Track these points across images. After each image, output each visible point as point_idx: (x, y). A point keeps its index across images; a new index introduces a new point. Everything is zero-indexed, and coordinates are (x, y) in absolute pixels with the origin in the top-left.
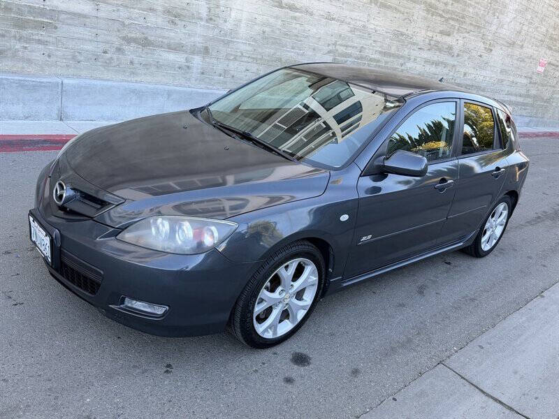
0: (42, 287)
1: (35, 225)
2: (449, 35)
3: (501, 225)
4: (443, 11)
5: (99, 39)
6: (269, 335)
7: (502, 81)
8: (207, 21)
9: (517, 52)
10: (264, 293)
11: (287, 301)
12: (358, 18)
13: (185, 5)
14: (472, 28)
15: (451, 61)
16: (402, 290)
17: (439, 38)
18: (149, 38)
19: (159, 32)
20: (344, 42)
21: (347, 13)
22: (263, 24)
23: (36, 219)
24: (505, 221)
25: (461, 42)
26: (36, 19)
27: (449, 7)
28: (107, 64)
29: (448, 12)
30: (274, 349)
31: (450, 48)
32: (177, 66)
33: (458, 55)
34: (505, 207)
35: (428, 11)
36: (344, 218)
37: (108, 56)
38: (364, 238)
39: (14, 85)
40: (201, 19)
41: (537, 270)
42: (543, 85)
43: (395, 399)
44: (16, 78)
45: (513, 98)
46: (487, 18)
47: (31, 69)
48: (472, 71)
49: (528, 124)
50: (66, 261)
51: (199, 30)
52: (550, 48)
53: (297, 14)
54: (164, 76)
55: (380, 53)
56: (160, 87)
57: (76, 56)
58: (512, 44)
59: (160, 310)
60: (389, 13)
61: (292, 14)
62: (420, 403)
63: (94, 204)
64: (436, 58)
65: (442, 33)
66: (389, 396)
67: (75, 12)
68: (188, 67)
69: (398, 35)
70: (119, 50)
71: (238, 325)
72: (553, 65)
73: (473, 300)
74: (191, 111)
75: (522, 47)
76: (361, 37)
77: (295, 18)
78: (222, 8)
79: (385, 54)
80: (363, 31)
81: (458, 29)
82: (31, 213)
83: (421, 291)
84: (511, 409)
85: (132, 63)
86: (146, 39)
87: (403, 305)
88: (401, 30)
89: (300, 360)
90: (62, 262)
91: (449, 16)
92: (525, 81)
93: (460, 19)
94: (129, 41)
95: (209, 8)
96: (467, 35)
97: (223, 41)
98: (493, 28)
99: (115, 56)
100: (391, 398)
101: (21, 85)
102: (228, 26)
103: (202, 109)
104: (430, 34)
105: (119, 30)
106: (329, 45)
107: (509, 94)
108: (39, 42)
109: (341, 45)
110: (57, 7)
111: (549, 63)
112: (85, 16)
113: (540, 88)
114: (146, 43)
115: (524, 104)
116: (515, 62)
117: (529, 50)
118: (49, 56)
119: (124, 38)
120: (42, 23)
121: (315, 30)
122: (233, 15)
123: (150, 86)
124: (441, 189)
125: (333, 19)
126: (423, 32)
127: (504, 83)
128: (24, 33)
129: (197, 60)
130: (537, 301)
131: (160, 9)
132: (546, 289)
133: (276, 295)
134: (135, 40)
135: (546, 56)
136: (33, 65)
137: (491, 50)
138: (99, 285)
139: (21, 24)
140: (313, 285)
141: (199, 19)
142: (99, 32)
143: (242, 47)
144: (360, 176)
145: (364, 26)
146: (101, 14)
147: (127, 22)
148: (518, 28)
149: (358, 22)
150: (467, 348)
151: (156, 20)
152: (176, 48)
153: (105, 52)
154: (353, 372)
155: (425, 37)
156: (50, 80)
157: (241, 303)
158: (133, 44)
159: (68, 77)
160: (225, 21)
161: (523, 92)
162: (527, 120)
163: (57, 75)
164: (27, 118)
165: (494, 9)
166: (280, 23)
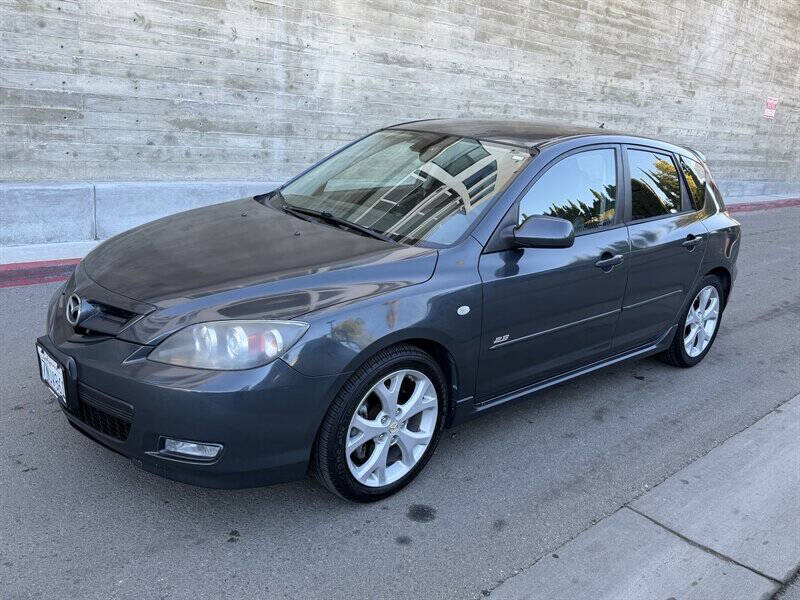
0: (64, 447)
1: (44, 356)
2: (629, 78)
3: (712, 319)
4: (616, 46)
5: (141, 126)
6: (374, 482)
7: (716, 134)
8: (286, 90)
9: (732, 92)
10: (358, 421)
11: (394, 433)
12: (496, 67)
13: (254, 72)
14: (661, 65)
15: (636, 113)
16: (572, 415)
17: (615, 83)
18: (210, 119)
19: (221, 110)
20: (479, 102)
21: (479, 61)
22: (364, 87)
23: (46, 349)
24: (717, 313)
25: (648, 85)
26: (54, 108)
27: (624, 40)
28: (155, 158)
29: (623, 46)
30: (383, 503)
31: (634, 95)
32: (252, 153)
33: (646, 104)
34: (713, 292)
35: (594, 48)
36: (464, 310)
37: (154, 148)
38: (498, 340)
39: (29, 197)
40: (277, 88)
41: (772, 378)
42: (776, 135)
43: (555, 556)
44: (32, 187)
45: (736, 157)
46: (681, 51)
47: (52, 175)
48: (669, 124)
49: (763, 192)
50: (87, 398)
51: (277, 103)
52: (779, 83)
53: (411, 70)
54: (234, 169)
55: (533, 111)
56: (229, 183)
57: (111, 152)
58: (723, 82)
59: (211, 452)
60: (540, 56)
61: (403, 70)
62: (593, 559)
63: (116, 319)
64: (614, 111)
65: (618, 75)
66: (547, 551)
67: (106, 93)
68: (267, 154)
69: (556, 84)
70: (170, 139)
71: (325, 467)
72: (787, 105)
73: (674, 422)
74: (257, 198)
75: (738, 85)
76: (504, 92)
77: (407, 75)
78: (306, 71)
79: (540, 112)
80: (505, 84)
81: (642, 69)
82: (40, 343)
83: (599, 416)
84: (728, 559)
85: (188, 154)
86: (205, 120)
87: (571, 436)
88: (559, 77)
89: (421, 513)
90: (81, 402)
91: (627, 51)
92: (749, 131)
93: (643, 54)
94: (181, 125)
95: (288, 73)
96: (654, 75)
97: (310, 114)
98: (692, 63)
99: (164, 148)
100: (550, 555)
101: (40, 196)
102: (316, 94)
103: (271, 195)
104: (602, 79)
105: (166, 113)
106: (459, 107)
107: (728, 151)
108: (61, 137)
109: (476, 106)
110: (81, 90)
111: (782, 104)
112: (120, 98)
113: (772, 138)
114: (205, 127)
115: (752, 164)
116: (732, 107)
117: (749, 88)
118: (75, 155)
119: (176, 123)
120: (63, 112)
121: (437, 89)
122: (322, 78)
123: (215, 184)
124: (605, 267)
125: (461, 72)
126: (592, 77)
127: (719, 136)
128: (39, 127)
129: (278, 144)
130: (772, 417)
131: (220, 78)
132: (784, 402)
133: (377, 423)
134: (190, 124)
135: (776, 95)
136: (54, 169)
137: (694, 93)
138: (129, 425)
139: (34, 117)
140: (431, 409)
141: (273, 87)
142: (140, 117)
143: (339, 121)
144: (482, 253)
145: (506, 77)
146: (142, 94)
147: (177, 101)
148: (728, 60)
149: (497, 73)
150: (664, 484)
151: (216, 95)
152: (247, 129)
153: (151, 144)
154: (496, 525)
155: (595, 82)
156: (77, 187)
157: (326, 436)
158: (187, 130)
159: (102, 180)
160: (312, 88)
161: (750, 147)
162: (760, 185)
163: (87, 180)
164: (49, 240)
165: (690, 36)
166: (387, 83)
